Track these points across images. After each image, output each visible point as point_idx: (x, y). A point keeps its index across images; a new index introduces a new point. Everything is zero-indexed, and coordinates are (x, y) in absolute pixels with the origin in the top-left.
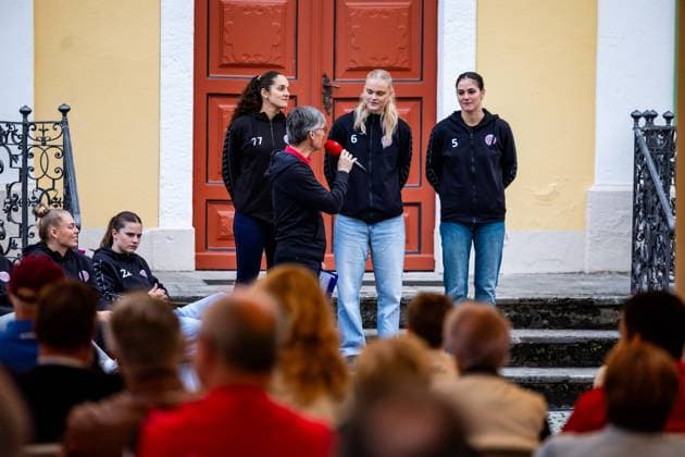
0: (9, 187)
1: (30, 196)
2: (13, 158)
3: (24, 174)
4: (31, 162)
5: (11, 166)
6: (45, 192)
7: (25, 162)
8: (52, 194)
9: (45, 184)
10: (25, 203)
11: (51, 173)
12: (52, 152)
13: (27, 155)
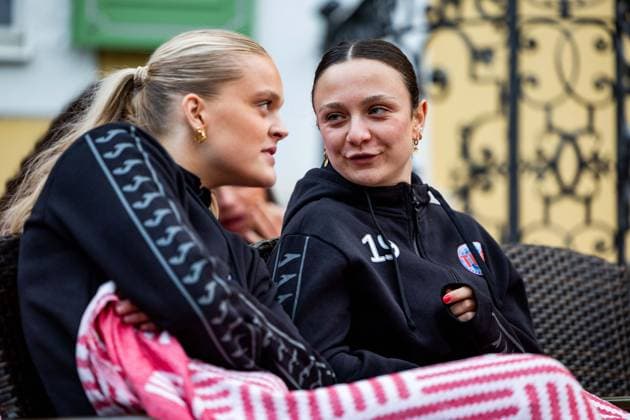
0: (466, 132)
1: (527, 150)
2: (481, 55)
3: (511, 95)
4: (528, 63)
5: (474, 77)
6: (569, 138)
7: (513, 62)
8: (587, 145)
9: (570, 117)
10: (513, 169)
11: (585, 89)
12: (587, 36)
13: (517, 43)
